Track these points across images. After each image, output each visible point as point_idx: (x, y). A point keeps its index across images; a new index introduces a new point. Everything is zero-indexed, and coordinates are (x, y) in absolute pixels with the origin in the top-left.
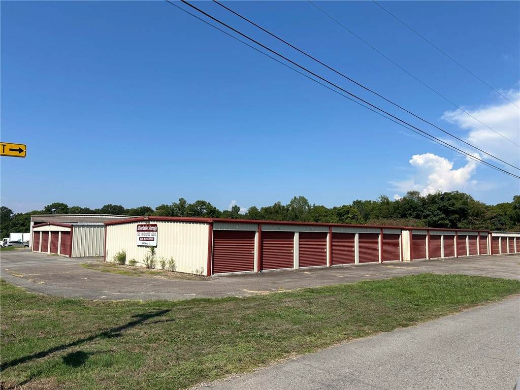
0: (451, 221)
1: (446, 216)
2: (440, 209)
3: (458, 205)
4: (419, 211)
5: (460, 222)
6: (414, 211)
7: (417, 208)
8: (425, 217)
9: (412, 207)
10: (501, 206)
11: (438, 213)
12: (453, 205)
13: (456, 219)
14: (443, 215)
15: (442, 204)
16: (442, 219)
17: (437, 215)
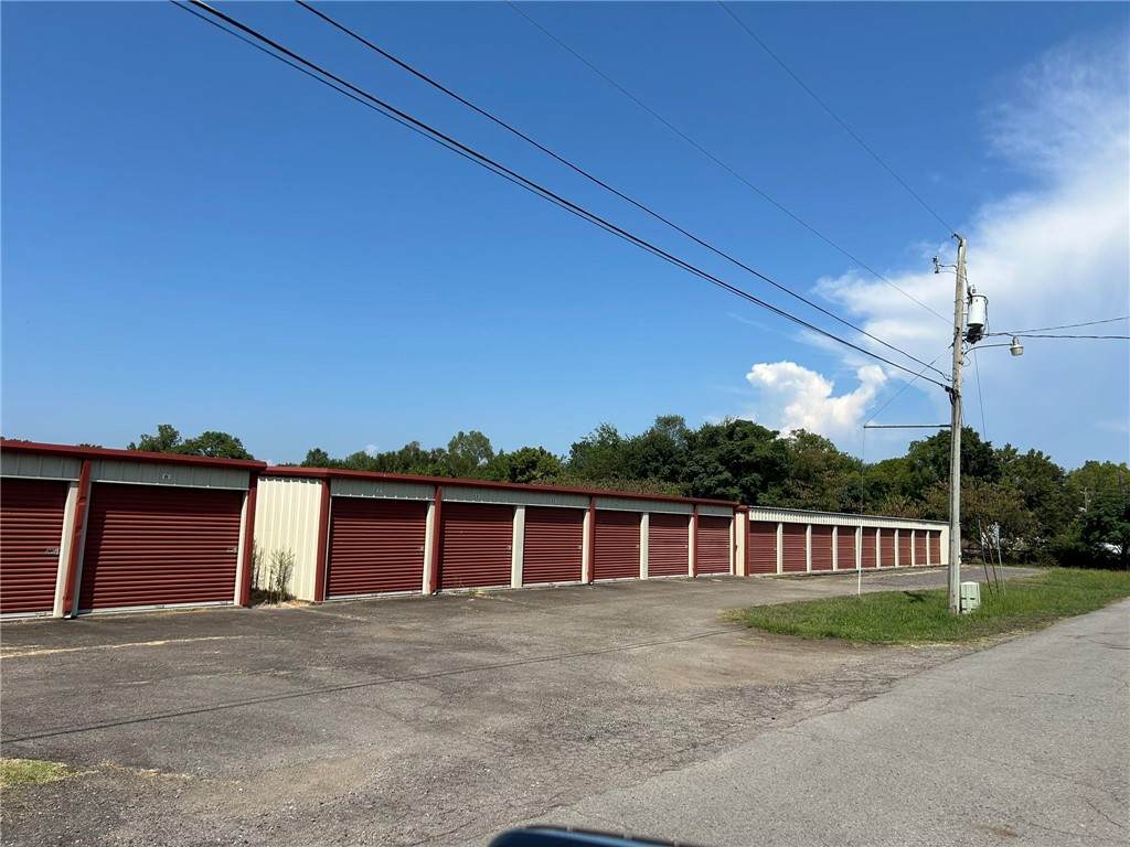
0: (745, 489)
1: (735, 475)
2: (721, 460)
3: (762, 451)
4: (677, 463)
5: (765, 491)
6: (664, 463)
7: (672, 455)
8: (690, 477)
9: (661, 453)
10: (889, 466)
11: (717, 468)
12: (751, 449)
13: (754, 485)
14: (727, 475)
15: (726, 445)
16: (725, 483)
17: (714, 474)
